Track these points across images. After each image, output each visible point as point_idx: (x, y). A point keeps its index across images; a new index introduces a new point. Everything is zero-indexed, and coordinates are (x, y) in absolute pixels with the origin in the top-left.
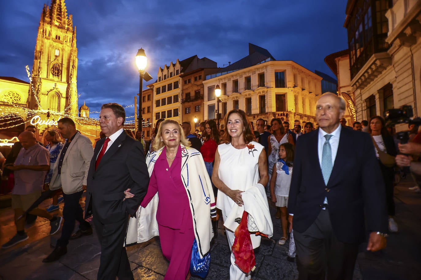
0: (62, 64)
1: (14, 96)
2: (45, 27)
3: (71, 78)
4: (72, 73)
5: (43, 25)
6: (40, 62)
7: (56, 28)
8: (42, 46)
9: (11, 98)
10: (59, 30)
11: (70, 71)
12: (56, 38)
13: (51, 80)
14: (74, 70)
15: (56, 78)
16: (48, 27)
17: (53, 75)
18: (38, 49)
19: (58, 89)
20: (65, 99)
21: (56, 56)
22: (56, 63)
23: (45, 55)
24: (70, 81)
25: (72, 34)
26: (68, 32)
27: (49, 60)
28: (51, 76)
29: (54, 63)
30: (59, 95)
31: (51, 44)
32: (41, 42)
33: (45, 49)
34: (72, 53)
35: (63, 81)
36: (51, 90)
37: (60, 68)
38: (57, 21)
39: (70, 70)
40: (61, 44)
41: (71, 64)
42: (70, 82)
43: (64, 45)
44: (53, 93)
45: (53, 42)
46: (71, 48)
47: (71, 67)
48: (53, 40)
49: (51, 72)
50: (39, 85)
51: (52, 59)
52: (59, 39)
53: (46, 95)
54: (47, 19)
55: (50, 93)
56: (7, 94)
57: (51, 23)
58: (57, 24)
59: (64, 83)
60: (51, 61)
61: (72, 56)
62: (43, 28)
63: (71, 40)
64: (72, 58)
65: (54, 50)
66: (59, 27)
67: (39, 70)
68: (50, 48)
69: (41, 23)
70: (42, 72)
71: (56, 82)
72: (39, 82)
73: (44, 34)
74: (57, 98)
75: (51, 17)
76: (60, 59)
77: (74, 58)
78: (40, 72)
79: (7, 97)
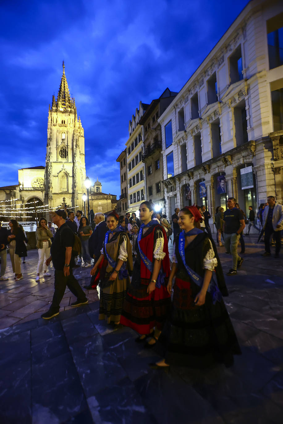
0: (68, 146)
1: (40, 182)
2: (52, 116)
3: (75, 157)
4: (76, 152)
5: (51, 114)
6: (50, 148)
7: (61, 114)
8: (51, 133)
9: (39, 183)
10: (64, 115)
11: (74, 151)
12: (62, 123)
13: (60, 162)
14: (77, 148)
15: (64, 160)
16: (54, 115)
17: (62, 157)
18: (48, 137)
19: (65, 170)
20: (72, 178)
21: (63, 140)
22: (63, 146)
23: (54, 140)
24: (74, 160)
25: (74, 115)
26: (70, 115)
27: (57, 144)
28: (60, 159)
29: (61, 146)
30: (67, 174)
31: (58, 129)
32: (50, 130)
33: (54, 135)
34: (75, 133)
35: (69, 162)
36: (60, 171)
37: (67, 150)
38: (62, 107)
39: (74, 149)
40: (65, 127)
41: (75, 144)
42: (74, 162)
43: (68, 127)
44: (62, 174)
45: (59, 127)
46: (74, 129)
47: (74, 147)
48: (59, 125)
49: (60, 155)
50: (50, 169)
51: (60, 143)
52: (64, 123)
53: (56, 177)
54: (54, 108)
55: (59, 174)
56: (36, 181)
57: (57, 111)
58: (62, 110)
59: (70, 163)
60: (59, 145)
61: (75, 136)
62: (51, 117)
63: (74, 121)
64: (75, 138)
65: (61, 134)
66: (63, 112)
67: (50, 155)
68: (57, 133)
69: (50, 113)
70: (52, 157)
71: (63, 164)
72: (50, 166)
73: (52, 122)
74: (66, 177)
75: (57, 106)
76: (66, 141)
77: (77, 137)
78: (51, 157)
79: (36, 183)
